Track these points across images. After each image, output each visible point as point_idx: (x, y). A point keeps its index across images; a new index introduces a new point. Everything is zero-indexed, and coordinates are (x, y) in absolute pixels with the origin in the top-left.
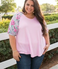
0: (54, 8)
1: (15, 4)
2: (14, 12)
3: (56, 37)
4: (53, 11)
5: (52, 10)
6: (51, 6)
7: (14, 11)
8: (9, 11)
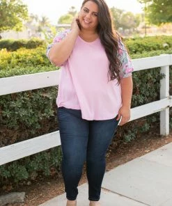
0: (135, 21)
1: (24, 8)
2: (21, 31)
3: (143, 92)
4: (132, 30)
5: (129, 28)
6: (125, 16)
7: (22, 28)
8: (8, 27)
